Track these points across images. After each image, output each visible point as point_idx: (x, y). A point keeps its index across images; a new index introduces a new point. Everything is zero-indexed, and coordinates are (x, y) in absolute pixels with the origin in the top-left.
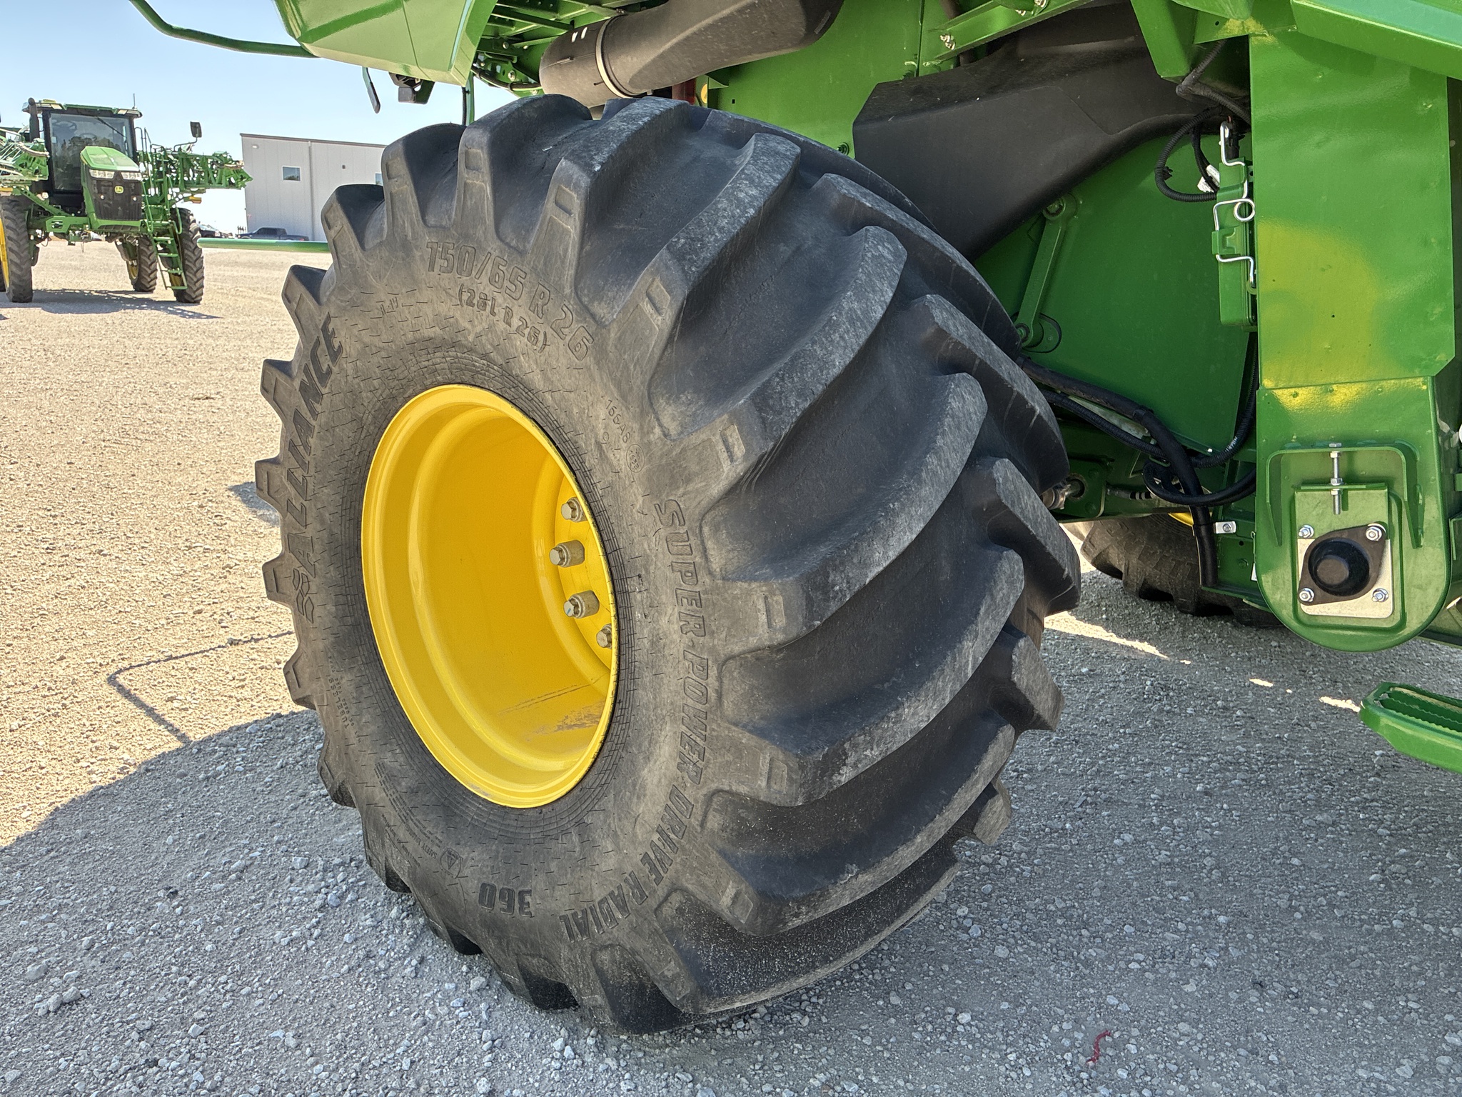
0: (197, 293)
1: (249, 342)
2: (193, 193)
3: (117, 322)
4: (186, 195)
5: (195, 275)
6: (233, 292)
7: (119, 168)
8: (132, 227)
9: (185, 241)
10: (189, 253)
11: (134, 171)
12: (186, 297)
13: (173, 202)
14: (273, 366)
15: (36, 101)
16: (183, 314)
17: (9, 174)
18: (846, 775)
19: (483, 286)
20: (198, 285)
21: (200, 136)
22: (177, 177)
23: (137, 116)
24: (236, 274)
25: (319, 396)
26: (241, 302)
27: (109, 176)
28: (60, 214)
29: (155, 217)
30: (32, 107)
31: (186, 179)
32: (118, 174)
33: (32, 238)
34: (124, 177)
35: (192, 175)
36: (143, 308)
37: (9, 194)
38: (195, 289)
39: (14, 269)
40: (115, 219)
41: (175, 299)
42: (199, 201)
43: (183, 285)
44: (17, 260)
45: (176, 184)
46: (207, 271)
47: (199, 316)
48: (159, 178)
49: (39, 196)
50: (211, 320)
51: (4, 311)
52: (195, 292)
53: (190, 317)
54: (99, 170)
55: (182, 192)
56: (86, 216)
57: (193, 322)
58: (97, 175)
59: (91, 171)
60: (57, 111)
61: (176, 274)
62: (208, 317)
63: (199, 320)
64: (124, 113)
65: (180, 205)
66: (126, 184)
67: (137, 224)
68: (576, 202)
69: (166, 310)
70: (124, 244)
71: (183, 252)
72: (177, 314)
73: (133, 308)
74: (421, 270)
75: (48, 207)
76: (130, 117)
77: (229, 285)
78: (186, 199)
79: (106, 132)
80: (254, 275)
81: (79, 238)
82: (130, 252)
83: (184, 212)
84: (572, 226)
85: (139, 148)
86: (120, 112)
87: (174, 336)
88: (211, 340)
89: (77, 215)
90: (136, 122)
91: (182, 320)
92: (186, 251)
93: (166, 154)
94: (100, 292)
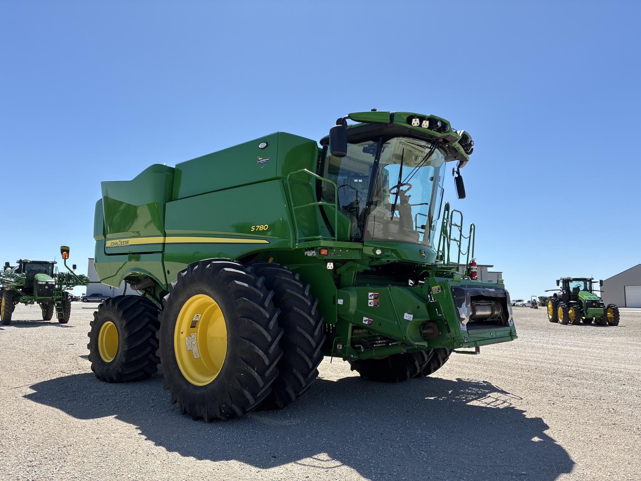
0: (67, 320)
1: (84, 333)
2: (70, 287)
3: (41, 330)
4: (68, 288)
5: (67, 313)
6: (79, 319)
7: (48, 281)
8: (49, 299)
9: (65, 303)
10: (66, 306)
11: (52, 281)
12: (63, 321)
13: (64, 290)
14: (91, 322)
15: (22, 260)
16: (62, 326)
17: (10, 283)
18: (132, 347)
19: (110, 312)
20: (67, 317)
21: (76, 269)
22: (66, 282)
23: (55, 263)
24: (80, 312)
25: (96, 324)
26: (82, 322)
27: (44, 283)
28: (25, 296)
29: (57, 295)
30: (20, 262)
31: (69, 282)
32: (47, 282)
33: (13, 303)
34: (49, 283)
35: (71, 282)
36: (48, 325)
37: (9, 290)
38: (66, 318)
39: (6, 314)
40: (44, 297)
41: (59, 322)
42: (72, 289)
43: (63, 317)
44: (8, 311)
45: (65, 284)
46: (72, 312)
47: (68, 327)
48: (60, 283)
49: (18, 290)
50: (71, 328)
51: (2, 327)
52: (66, 319)
53: (64, 327)
54: (41, 281)
55: (67, 287)
56: (33, 296)
57: (66, 328)
58: (40, 283)
59: (38, 282)
60: (29, 263)
61: (61, 313)
62: (70, 327)
63: (68, 328)
64: (51, 263)
65: (66, 291)
66: (49, 285)
67: (51, 298)
68: (117, 306)
69: (56, 325)
70: (43, 304)
71: (64, 306)
72: (60, 326)
73: (45, 325)
74: (106, 311)
75: (21, 293)
76: (53, 264)
77: (77, 316)
78: (68, 289)
79: (44, 268)
80: (87, 313)
81: (30, 303)
82: (44, 307)
83: (67, 293)
84: (116, 307)
85: (54, 273)
86: (50, 263)
87: (60, 332)
88: (72, 333)
89: (30, 296)
90: (55, 265)
91: (62, 328)
92: (65, 306)
93: (63, 274)
94: (32, 321)
